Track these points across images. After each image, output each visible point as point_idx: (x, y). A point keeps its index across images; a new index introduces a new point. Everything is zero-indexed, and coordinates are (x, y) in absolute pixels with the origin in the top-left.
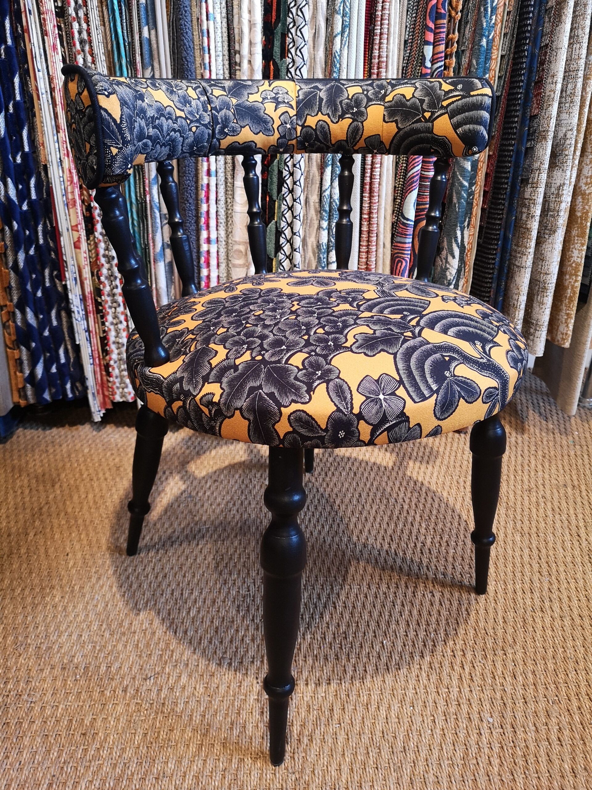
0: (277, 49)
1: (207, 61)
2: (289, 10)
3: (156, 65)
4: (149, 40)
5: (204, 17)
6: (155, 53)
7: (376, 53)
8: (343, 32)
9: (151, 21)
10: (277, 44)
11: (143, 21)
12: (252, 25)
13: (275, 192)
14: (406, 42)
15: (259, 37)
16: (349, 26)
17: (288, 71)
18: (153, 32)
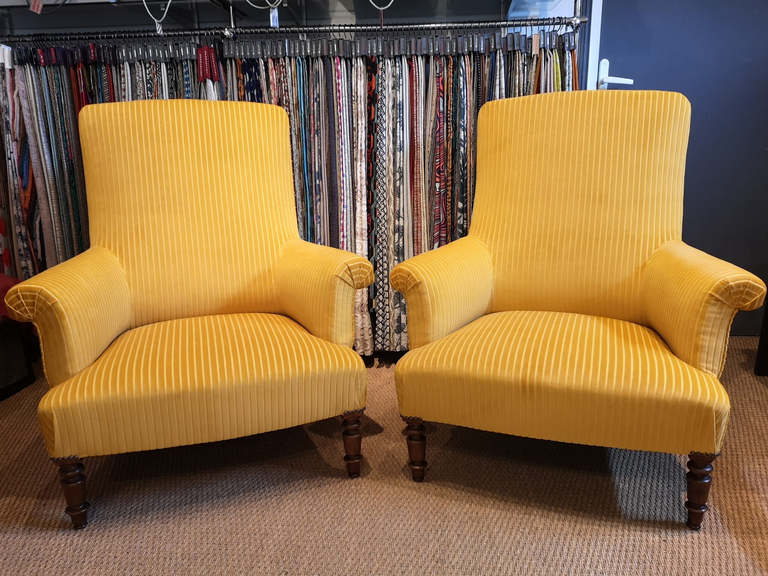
0: (372, 187)
1: (342, 192)
2: (377, 172)
3: (322, 194)
4: (319, 185)
5: (342, 176)
6: (321, 189)
7: (415, 186)
8: (400, 179)
9: (320, 178)
10: (372, 184)
11: (317, 178)
12: (361, 178)
13: (373, 244)
14: (429, 181)
15: (364, 182)
16: (403, 176)
17: (377, 195)
18: (321, 182)
